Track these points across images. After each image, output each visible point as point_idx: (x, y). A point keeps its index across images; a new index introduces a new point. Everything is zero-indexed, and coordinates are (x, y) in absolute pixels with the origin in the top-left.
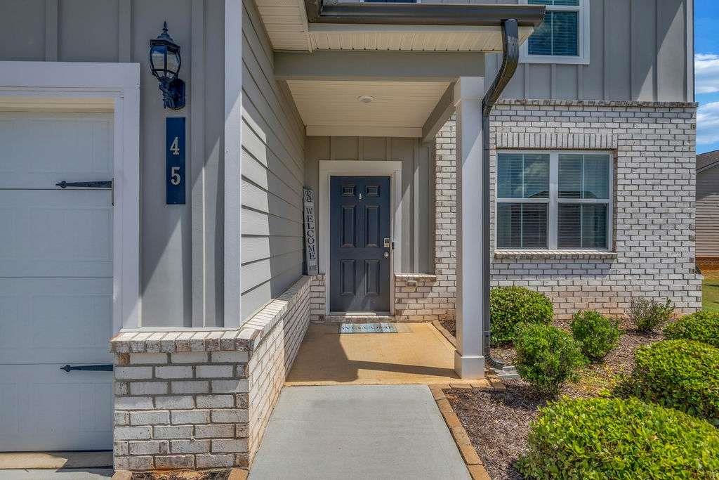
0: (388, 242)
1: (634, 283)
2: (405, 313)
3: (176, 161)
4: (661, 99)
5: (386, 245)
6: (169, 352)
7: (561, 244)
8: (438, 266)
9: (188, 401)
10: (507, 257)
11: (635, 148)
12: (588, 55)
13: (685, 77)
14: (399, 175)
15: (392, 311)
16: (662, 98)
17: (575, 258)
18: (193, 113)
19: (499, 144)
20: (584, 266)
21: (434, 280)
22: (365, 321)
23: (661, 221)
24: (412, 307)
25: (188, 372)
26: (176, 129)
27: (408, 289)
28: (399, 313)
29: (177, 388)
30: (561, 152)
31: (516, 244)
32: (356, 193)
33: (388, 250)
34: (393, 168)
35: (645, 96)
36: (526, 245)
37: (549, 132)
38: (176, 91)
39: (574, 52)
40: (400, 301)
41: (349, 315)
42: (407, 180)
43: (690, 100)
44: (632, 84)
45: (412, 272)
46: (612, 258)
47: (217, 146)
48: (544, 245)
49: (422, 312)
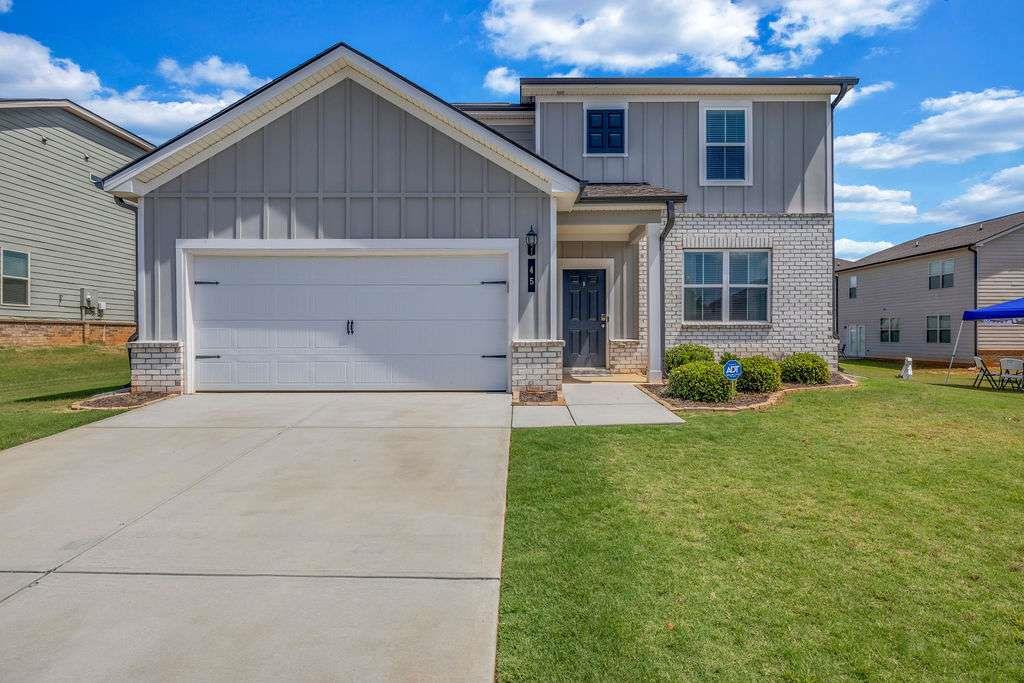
0: (604, 316)
1: (786, 345)
2: (617, 367)
3: (532, 275)
4: (806, 212)
5: (603, 319)
6: (532, 346)
7: (732, 318)
8: (641, 334)
9: (539, 366)
10: (691, 327)
11: (786, 247)
12: (751, 179)
13: (827, 196)
14: (612, 268)
15: (608, 365)
16: (809, 211)
17: (741, 327)
18: (538, 257)
19: (685, 246)
20: (749, 334)
21: (638, 344)
22: (588, 372)
23: (805, 300)
24: (622, 363)
25: (539, 355)
26: (532, 263)
27: (618, 350)
28: (612, 367)
29: (536, 361)
30: (732, 250)
31: (698, 318)
32: (581, 282)
33: (604, 322)
34: (608, 263)
35: (794, 208)
36: (706, 319)
37: (721, 236)
38: (531, 249)
39: (742, 176)
40: (613, 358)
41: (574, 369)
42: (618, 272)
43: (829, 211)
44: (785, 200)
45: (622, 338)
46: (769, 327)
47: (547, 268)
48: (720, 318)
49: (630, 366)
